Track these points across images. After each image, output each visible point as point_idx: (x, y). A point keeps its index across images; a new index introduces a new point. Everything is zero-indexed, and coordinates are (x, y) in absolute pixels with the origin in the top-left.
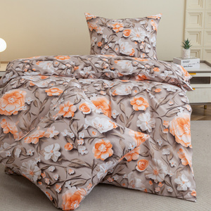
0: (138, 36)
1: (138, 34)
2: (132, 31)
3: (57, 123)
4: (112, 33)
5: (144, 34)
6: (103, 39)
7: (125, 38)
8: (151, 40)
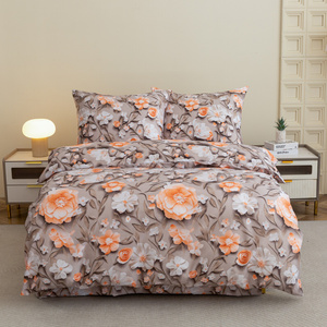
0: (217, 116)
1: (218, 112)
2: (210, 108)
3: (126, 104)
4: (184, 112)
5: (225, 112)
6: (173, 120)
7: (201, 118)
8: (234, 120)
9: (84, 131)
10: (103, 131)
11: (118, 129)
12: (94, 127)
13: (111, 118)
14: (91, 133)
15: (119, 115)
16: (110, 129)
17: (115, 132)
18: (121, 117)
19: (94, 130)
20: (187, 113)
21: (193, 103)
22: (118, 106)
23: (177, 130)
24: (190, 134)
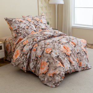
9: (18, 31)
10: (24, 30)
11: (27, 29)
12: (21, 29)
13: (24, 26)
14: (21, 32)
15: (26, 24)
16: (25, 29)
17: (27, 30)
18: (27, 25)
19: (21, 30)
20: (38, 22)
21: (38, 19)
22: (24, 22)
23: (37, 27)
24: (41, 28)
